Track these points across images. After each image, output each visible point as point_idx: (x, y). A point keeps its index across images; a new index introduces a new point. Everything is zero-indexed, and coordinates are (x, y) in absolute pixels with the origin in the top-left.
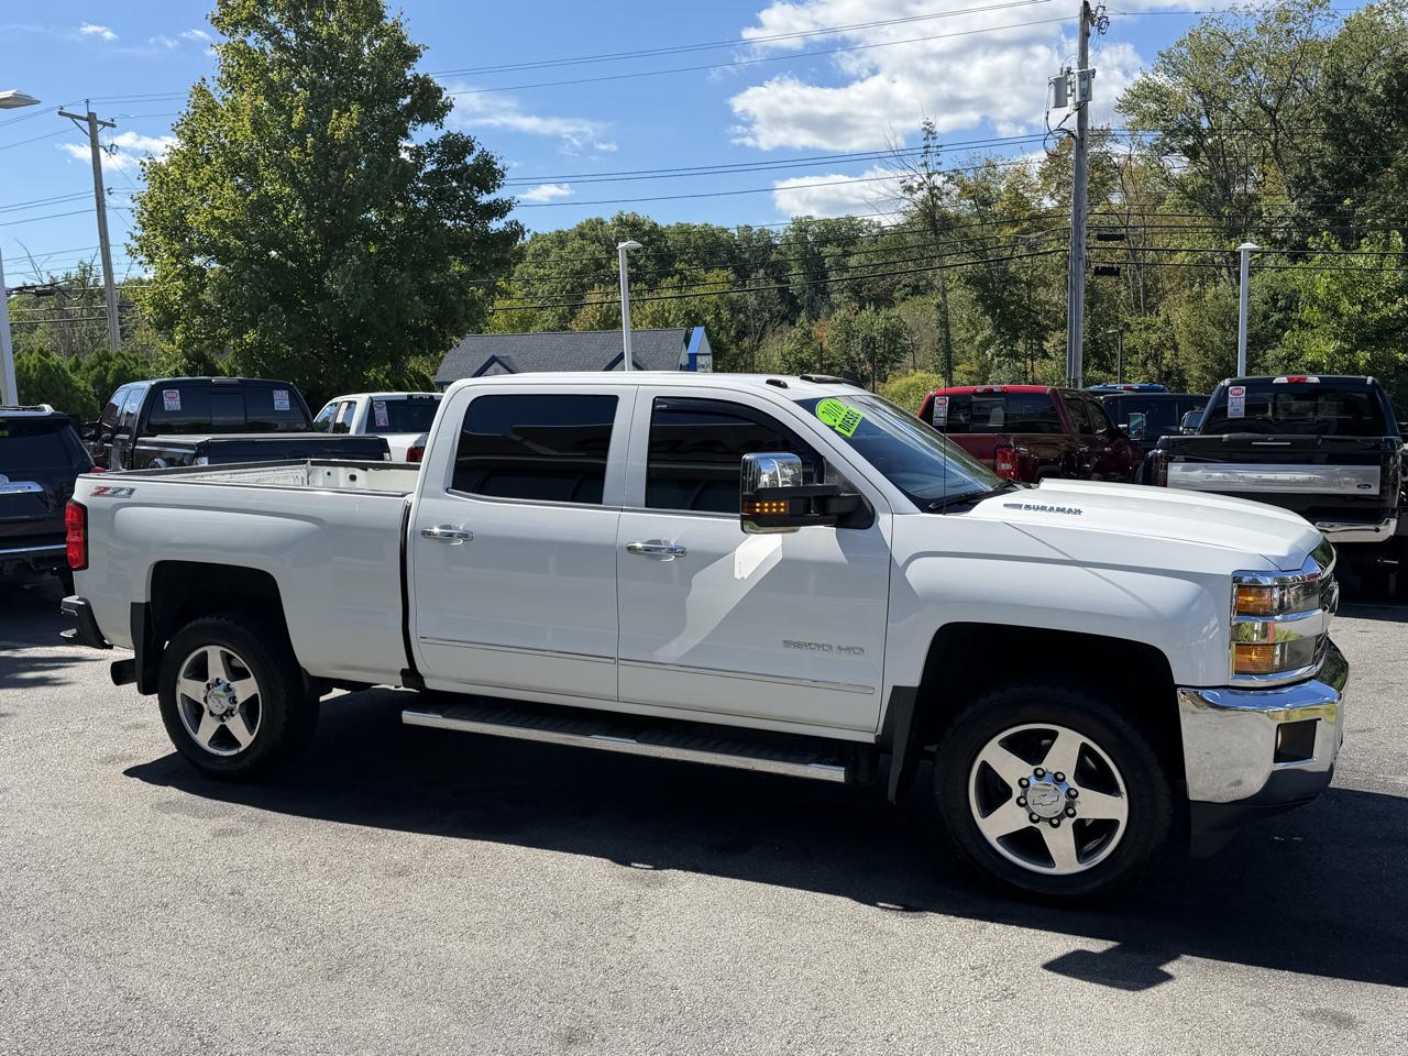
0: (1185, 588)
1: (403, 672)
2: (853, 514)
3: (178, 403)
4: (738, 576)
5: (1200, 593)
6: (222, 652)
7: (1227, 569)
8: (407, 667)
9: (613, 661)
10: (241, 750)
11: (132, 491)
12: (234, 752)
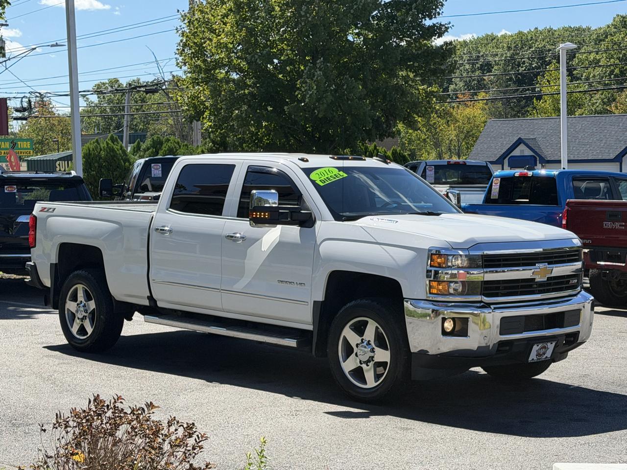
0: (410, 254)
1: (148, 297)
2: (306, 221)
3: (160, 172)
4: (263, 250)
5: (417, 256)
6: (83, 287)
7: (426, 246)
8: (149, 295)
9: (219, 291)
10: (88, 336)
11: (54, 209)
12: (85, 337)
